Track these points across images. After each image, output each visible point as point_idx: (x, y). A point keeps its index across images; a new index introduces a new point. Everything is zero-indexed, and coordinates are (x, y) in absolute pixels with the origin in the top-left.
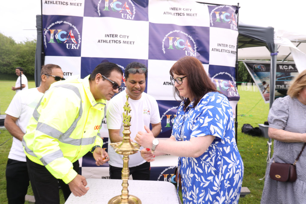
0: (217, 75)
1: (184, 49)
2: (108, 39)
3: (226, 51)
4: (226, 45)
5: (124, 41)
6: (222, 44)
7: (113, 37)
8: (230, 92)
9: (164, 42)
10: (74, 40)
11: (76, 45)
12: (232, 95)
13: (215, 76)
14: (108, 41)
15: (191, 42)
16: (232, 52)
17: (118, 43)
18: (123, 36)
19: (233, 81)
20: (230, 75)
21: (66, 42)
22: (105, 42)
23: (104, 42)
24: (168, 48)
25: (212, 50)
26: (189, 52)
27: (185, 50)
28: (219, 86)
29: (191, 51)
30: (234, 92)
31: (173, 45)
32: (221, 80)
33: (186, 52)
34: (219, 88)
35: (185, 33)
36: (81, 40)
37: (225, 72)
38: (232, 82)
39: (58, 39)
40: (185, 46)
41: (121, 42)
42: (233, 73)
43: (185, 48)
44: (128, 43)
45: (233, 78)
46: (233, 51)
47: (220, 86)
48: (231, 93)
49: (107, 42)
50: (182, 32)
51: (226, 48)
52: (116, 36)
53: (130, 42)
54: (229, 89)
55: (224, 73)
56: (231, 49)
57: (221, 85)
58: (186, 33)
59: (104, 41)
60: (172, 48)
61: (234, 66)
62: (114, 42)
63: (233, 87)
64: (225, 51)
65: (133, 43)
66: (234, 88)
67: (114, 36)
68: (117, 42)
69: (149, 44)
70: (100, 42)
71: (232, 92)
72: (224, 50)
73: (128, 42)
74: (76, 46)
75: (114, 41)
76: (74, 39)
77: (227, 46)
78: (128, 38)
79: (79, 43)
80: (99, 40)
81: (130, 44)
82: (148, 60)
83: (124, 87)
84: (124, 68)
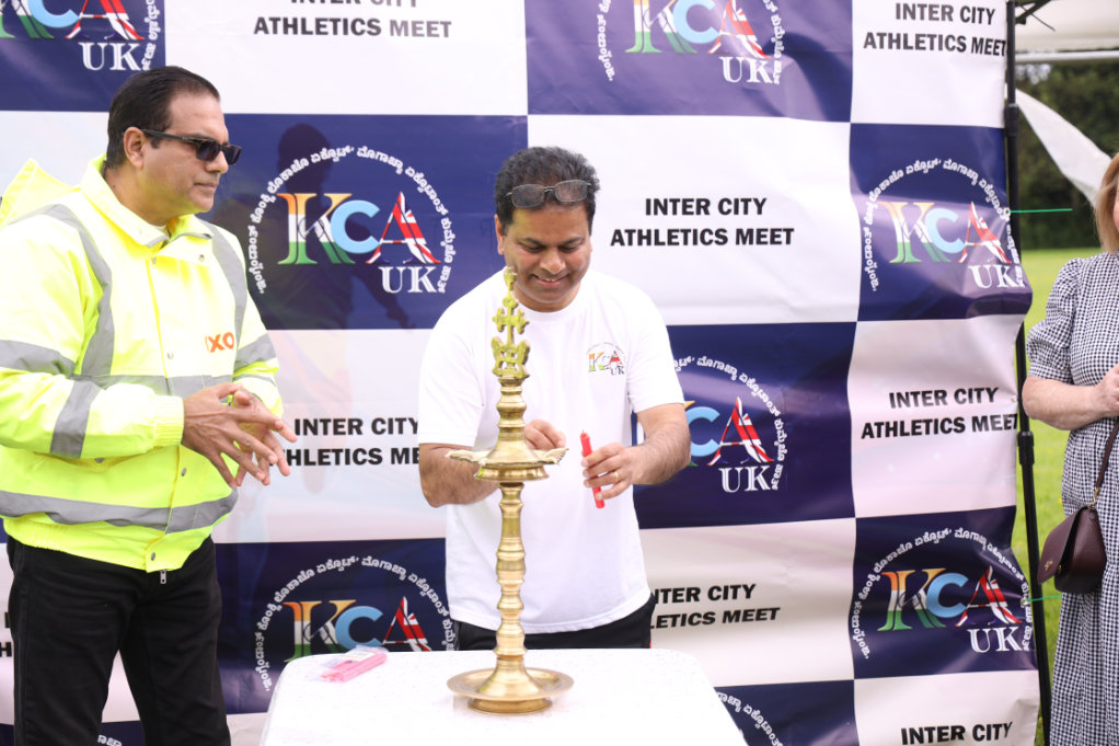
0: (896, 176)
1: (713, 51)
2: (310, 11)
3: (943, 42)
4: (944, 7)
5: (393, 23)
6: (922, 7)
8: (975, 269)
10: (120, 21)
11: (133, 46)
12: (985, 281)
13: (884, 185)
14: (311, 26)
16: (978, 45)
17: (363, 32)
19: (990, 205)
20: (973, 175)
21: (78, 30)
22: (295, 32)
23: (290, 30)
24: (628, 51)
25: (866, 44)
26: (740, 59)
27: (721, 52)
28: (907, 241)
29: (752, 56)
30: (999, 267)
31: (656, 31)
32: (924, 206)
33: (726, 61)
34: (908, 248)
36: (161, 20)
37: (944, 159)
38: (986, 212)
39: (30, 18)
40: (721, 33)
41: (379, 30)
42: (989, 161)
43: (721, 39)
44: (415, 29)
45: (989, 189)
46: (985, 37)
47: (914, 239)
48: (982, 271)
49: (304, 32)
51: (942, 28)
53: (429, 24)
54: (969, 250)
55: (936, 162)
56: (972, 31)
57: (919, 234)
59: (290, 22)
60: (649, 48)
61: (994, 120)
62: (346, 32)
63: (991, 239)
64: (936, 41)
65: (441, 28)
66: (998, 243)
68: (359, 27)
69: (529, 32)
70: (265, 30)
71: (988, 267)
72: (932, 37)
73: (414, 23)
74: (138, 55)
75: (340, 25)
76: (124, 17)
77: (950, 14)
78: (413, 4)
79: (153, 36)
80: (261, 20)
81: (430, 34)
82: (525, 117)
83: (407, 264)
84: (405, 168)
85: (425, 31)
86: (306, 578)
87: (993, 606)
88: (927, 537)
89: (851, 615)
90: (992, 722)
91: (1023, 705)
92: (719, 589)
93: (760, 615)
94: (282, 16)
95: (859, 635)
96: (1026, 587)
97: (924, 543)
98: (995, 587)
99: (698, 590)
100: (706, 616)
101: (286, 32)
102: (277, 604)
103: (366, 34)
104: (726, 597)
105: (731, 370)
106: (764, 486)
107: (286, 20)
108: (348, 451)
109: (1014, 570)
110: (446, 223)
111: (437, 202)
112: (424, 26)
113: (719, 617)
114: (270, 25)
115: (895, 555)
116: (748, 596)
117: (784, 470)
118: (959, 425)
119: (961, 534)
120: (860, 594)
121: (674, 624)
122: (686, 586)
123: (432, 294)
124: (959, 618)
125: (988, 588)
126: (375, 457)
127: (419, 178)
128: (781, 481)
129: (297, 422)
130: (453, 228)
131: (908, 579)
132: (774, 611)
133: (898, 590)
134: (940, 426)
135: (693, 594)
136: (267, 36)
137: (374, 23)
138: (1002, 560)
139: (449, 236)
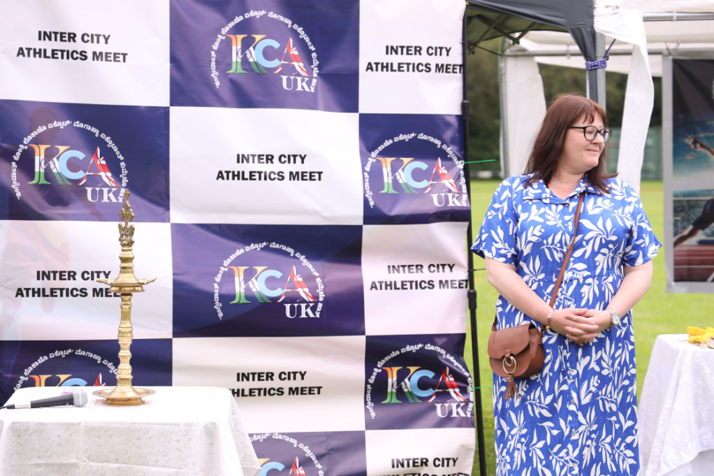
0: (388, 143)
1: (277, 72)
2: (48, 45)
3: (416, 67)
4: (416, 48)
5: (94, 53)
6: (402, 47)
7: (61, 40)
8: (435, 197)
9: (216, 52)
12: (440, 203)
13: (381, 148)
14: (49, 54)
15: (301, 44)
16: (440, 68)
17: (77, 58)
18: (92, 35)
19: (451, 159)
20: (437, 142)
23: (37, 55)
24: (228, 72)
25: (367, 69)
26: (292, 78)
27: (282, 72)
28: (390, 182)
29: (299, 76)
30: (450, 195)
32: (407, 160)
33: (284, 78)
34: (391, 186)
35: (282, 18)
38: (448, 162)
41: (86, 58)
43: (282, 66)
44: (106, 57)
45: (449, 150)
46: (446, 63)
48: (439, 197)
49: (45, 57)
50: (272, 15)
52: (72, 37)
53: (115, 54)
54: (432, 185)
55: (413, 135)
56: (436, 60)
58: (285, 17)
59: (37, 51)
60: (240, 71)
62: (68, 58)
63: (448, 179)
64: (411, 66)
65: (121, 57)
66: (452, 181)
67: (67, 39)
68: (75, 55)
69: (174, 60)
70: (24, 54)
71: (443, 194)
72: (408, 64)
73: (106, 53)
75: (65, 54)
77: (420, 51)
78: (106, 43)
80: (21, 49)
81: (115, 60)
82: (168, 108)
83: (101, 187)
84: (100, 133)
85: (112, 59)
86: (43, 361)
87: (451, 391)
88: (409, 348)
89: (366, 393)
90: (445, 457)
91: (464, 448)
92: (285, 374)
93: (311, 390)
94: (33, 47)
95: (370, 405)
96: (471, 380)
97: (407, 352)
98: (452, 379)
99: (273, 374)
100: (278, 390)
101: (35, 56)
102: (25, 376)
103: (79, 60)
104: (289, 379)
105: (291, 251)
106: (311, 315)
107: (35, 50)
108: (67, 289)
109: (463, 370)
110: (123, 164)
111: (118, 153)
112: (112, 56)
113: (286, 391)
114: (26, 52)
115: (389, 357)
116: (303, 378)
117: (323, 307)
118: (431, 284)
119: (429, 347)
120: (369, 380)
121: (259, 394)
122: (266, 371)
123: (115, 203)
124: (430, 397)
125: (447, 380)
126: (84, 293)
127: (108, 139)
128: (321, 312)
129: (38, 272)
130: (127, 168)
131: (399, 372)
132: (319, 388)
133: (392, 379)
134: (419, 285)
135: (270, 376)
136: (24, 58)
137: (83, 53)
138: (456, 363)
139: (125, 172)
